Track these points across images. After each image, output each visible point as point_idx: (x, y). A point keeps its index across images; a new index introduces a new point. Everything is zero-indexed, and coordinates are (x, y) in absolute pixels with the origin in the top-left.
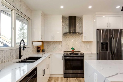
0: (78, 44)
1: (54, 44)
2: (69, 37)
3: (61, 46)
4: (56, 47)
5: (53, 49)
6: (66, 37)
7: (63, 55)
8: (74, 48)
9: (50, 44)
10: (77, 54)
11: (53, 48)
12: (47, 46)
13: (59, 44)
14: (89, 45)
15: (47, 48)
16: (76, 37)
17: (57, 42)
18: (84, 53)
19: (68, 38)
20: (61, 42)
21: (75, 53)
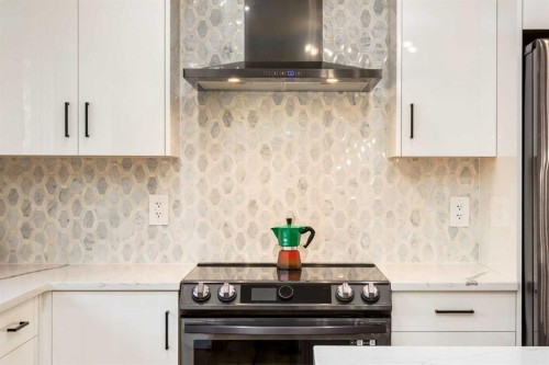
0: (354, 183)
1: (102, 188)
2: (253, 118)
3: (176, 205)
4: (115, 220)
5: (88, 242)
6: (228, 118)
7: (172, 304)
8: (304, 230)
9: (52, 187)
10: (322, 291)
11: (89, 223)
12: (26, 210)
13: (152, 185)
14: (465, 202)
15: (26, 230)
16: (328, 119)
17: (126, 162)
18: (396, 282)
19: (240, 129)
20: (174, 160)
21: (309, 276)
